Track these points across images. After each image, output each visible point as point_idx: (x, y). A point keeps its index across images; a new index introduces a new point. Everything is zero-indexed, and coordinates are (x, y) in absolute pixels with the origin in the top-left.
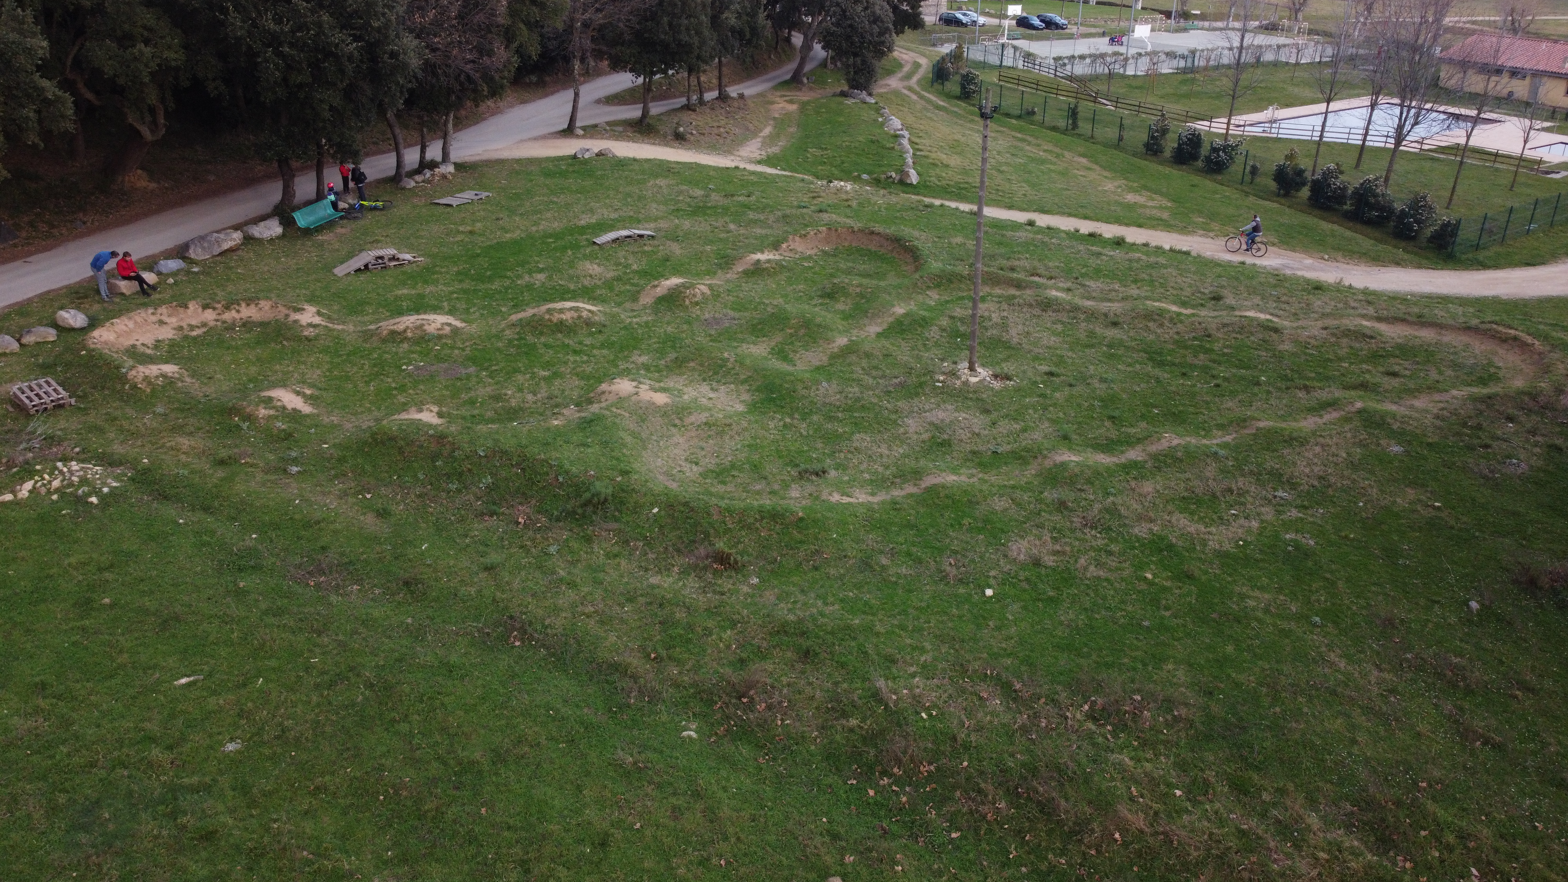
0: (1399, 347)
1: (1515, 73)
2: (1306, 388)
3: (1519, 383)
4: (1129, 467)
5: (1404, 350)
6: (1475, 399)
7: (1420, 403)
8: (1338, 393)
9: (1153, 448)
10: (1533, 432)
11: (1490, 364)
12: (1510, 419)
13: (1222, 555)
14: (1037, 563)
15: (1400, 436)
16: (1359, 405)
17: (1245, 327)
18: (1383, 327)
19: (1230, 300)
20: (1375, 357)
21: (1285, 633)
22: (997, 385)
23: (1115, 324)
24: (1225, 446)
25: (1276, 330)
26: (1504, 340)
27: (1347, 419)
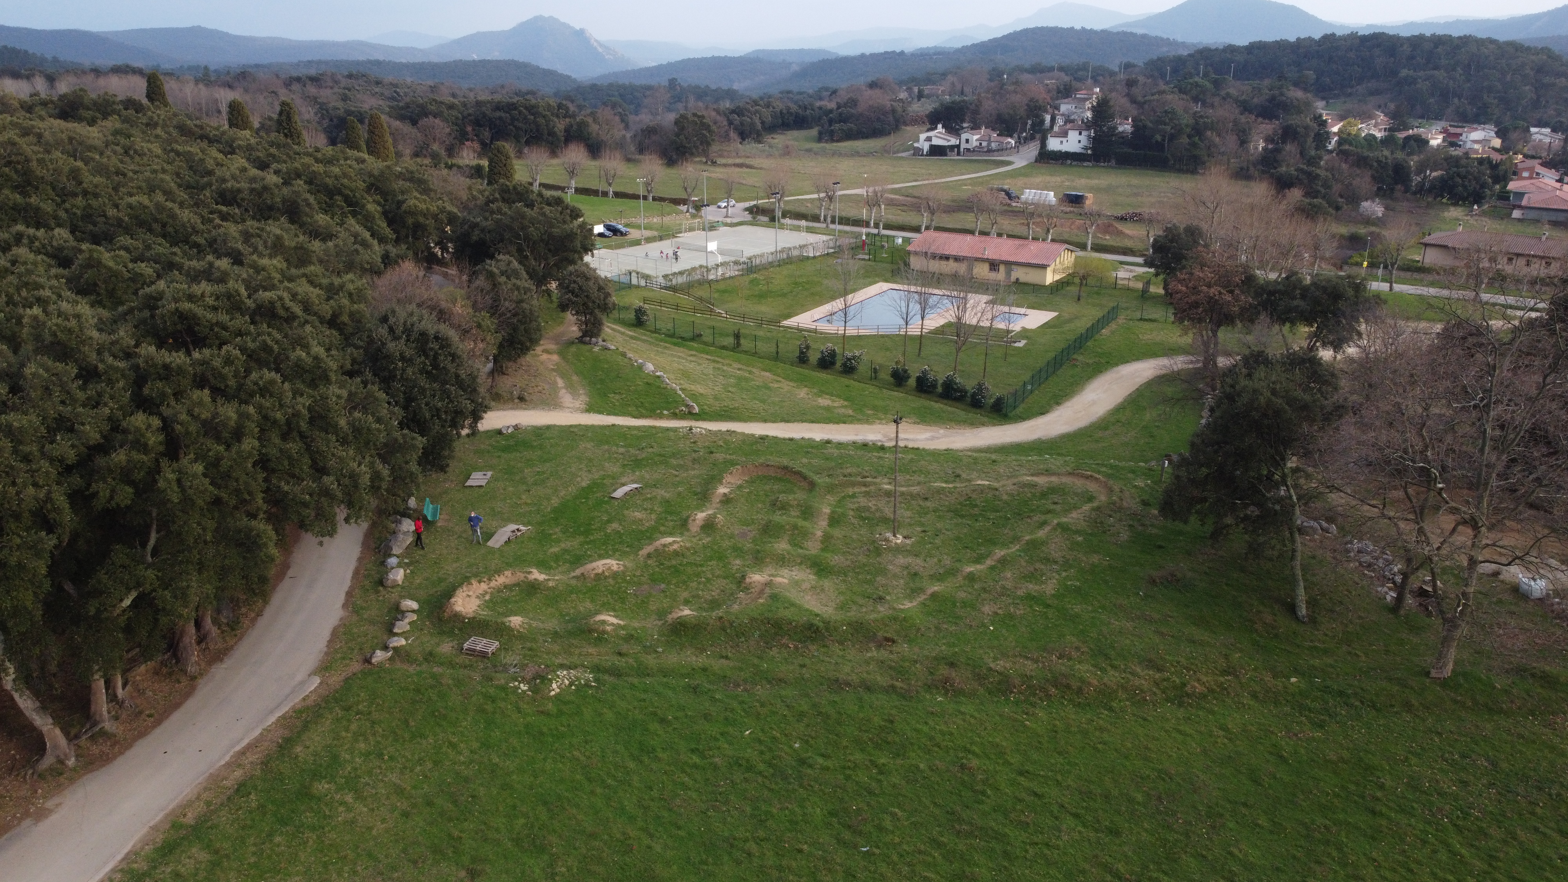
0: (1049, 488)
1: (957, 259)
2: (1029, 517)
3: (1103, 498)
4: (992, 568)
5: (1053, 490)
6: (1093, 509)
7: (1074, 515)
8: (1043, 517)
9: (995, 558)
10: (1120, 520)
11: (1088, 491)
12: (1110, 516)
13: (1053, 595)
14: (996, 613)
15: (1077, 532)
16: (1055, 521)
17: (982, 490)
18: (1035, 479)
19: (964, 476)
20: (1044, 495)
21: (1093, 618)
22: (908, 541)
23: (926, 499)
24: (1018, 550)
25: (997, 490)
26: (1087, 477)
27: (1054, 529)
